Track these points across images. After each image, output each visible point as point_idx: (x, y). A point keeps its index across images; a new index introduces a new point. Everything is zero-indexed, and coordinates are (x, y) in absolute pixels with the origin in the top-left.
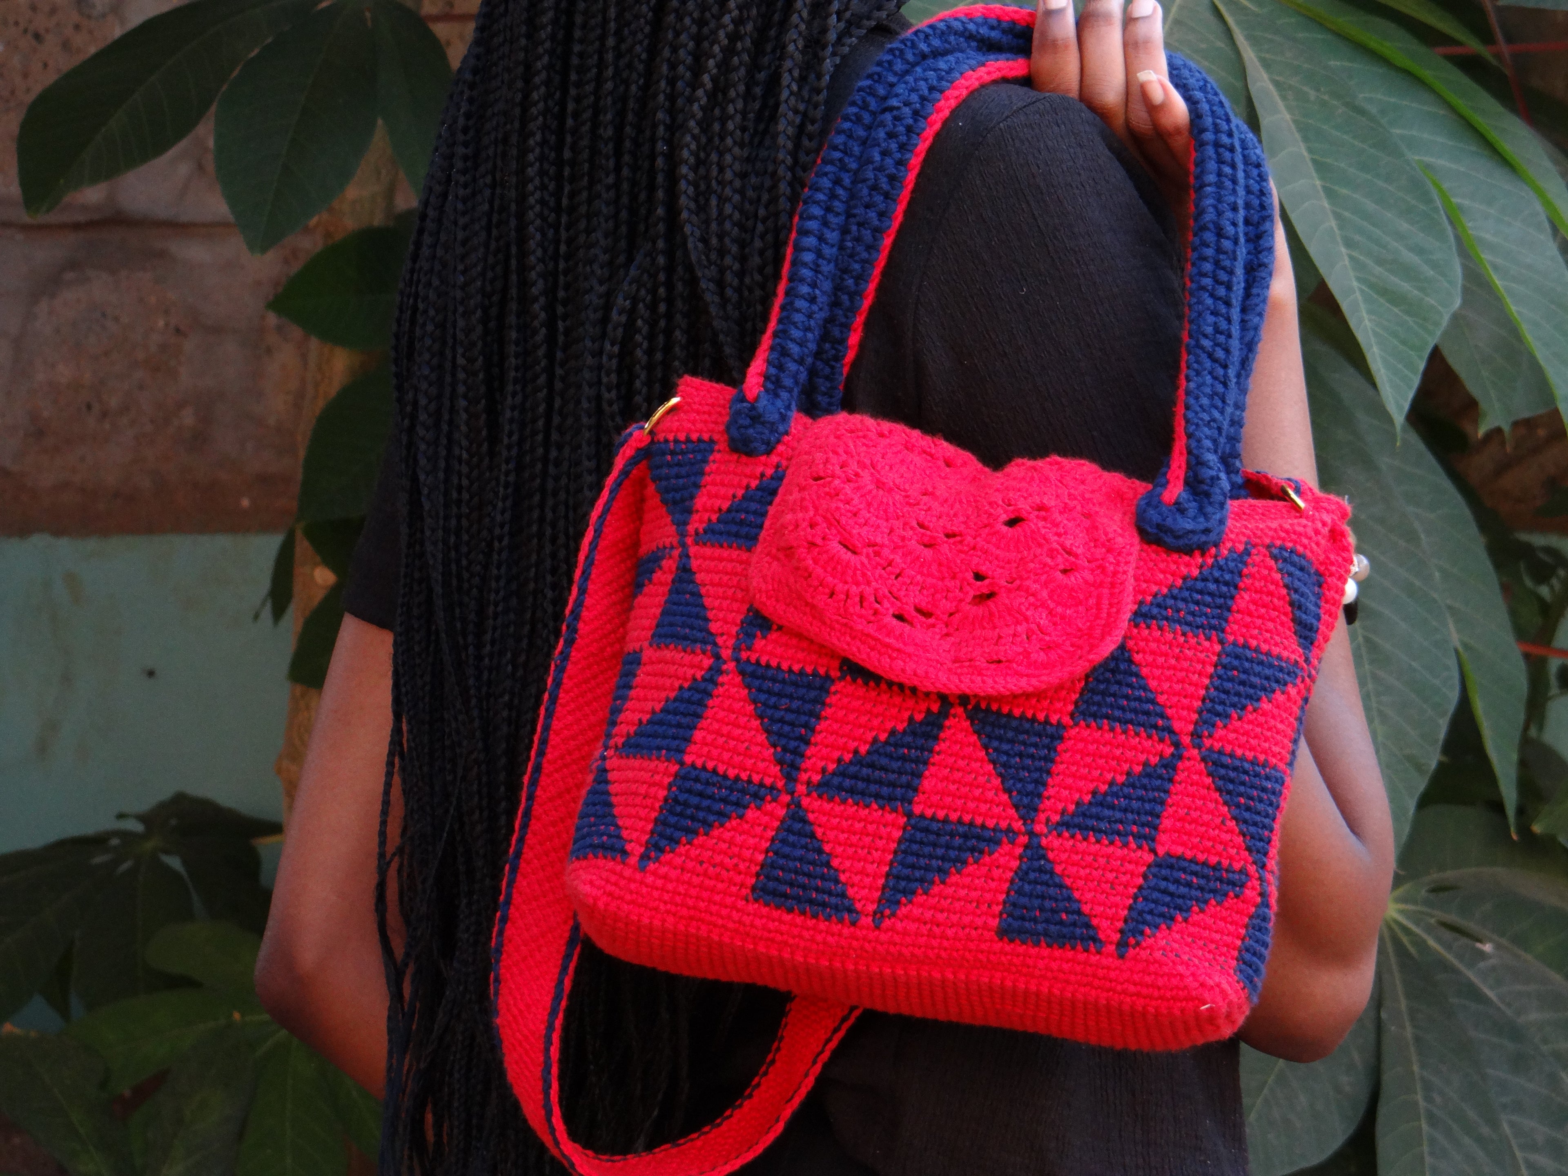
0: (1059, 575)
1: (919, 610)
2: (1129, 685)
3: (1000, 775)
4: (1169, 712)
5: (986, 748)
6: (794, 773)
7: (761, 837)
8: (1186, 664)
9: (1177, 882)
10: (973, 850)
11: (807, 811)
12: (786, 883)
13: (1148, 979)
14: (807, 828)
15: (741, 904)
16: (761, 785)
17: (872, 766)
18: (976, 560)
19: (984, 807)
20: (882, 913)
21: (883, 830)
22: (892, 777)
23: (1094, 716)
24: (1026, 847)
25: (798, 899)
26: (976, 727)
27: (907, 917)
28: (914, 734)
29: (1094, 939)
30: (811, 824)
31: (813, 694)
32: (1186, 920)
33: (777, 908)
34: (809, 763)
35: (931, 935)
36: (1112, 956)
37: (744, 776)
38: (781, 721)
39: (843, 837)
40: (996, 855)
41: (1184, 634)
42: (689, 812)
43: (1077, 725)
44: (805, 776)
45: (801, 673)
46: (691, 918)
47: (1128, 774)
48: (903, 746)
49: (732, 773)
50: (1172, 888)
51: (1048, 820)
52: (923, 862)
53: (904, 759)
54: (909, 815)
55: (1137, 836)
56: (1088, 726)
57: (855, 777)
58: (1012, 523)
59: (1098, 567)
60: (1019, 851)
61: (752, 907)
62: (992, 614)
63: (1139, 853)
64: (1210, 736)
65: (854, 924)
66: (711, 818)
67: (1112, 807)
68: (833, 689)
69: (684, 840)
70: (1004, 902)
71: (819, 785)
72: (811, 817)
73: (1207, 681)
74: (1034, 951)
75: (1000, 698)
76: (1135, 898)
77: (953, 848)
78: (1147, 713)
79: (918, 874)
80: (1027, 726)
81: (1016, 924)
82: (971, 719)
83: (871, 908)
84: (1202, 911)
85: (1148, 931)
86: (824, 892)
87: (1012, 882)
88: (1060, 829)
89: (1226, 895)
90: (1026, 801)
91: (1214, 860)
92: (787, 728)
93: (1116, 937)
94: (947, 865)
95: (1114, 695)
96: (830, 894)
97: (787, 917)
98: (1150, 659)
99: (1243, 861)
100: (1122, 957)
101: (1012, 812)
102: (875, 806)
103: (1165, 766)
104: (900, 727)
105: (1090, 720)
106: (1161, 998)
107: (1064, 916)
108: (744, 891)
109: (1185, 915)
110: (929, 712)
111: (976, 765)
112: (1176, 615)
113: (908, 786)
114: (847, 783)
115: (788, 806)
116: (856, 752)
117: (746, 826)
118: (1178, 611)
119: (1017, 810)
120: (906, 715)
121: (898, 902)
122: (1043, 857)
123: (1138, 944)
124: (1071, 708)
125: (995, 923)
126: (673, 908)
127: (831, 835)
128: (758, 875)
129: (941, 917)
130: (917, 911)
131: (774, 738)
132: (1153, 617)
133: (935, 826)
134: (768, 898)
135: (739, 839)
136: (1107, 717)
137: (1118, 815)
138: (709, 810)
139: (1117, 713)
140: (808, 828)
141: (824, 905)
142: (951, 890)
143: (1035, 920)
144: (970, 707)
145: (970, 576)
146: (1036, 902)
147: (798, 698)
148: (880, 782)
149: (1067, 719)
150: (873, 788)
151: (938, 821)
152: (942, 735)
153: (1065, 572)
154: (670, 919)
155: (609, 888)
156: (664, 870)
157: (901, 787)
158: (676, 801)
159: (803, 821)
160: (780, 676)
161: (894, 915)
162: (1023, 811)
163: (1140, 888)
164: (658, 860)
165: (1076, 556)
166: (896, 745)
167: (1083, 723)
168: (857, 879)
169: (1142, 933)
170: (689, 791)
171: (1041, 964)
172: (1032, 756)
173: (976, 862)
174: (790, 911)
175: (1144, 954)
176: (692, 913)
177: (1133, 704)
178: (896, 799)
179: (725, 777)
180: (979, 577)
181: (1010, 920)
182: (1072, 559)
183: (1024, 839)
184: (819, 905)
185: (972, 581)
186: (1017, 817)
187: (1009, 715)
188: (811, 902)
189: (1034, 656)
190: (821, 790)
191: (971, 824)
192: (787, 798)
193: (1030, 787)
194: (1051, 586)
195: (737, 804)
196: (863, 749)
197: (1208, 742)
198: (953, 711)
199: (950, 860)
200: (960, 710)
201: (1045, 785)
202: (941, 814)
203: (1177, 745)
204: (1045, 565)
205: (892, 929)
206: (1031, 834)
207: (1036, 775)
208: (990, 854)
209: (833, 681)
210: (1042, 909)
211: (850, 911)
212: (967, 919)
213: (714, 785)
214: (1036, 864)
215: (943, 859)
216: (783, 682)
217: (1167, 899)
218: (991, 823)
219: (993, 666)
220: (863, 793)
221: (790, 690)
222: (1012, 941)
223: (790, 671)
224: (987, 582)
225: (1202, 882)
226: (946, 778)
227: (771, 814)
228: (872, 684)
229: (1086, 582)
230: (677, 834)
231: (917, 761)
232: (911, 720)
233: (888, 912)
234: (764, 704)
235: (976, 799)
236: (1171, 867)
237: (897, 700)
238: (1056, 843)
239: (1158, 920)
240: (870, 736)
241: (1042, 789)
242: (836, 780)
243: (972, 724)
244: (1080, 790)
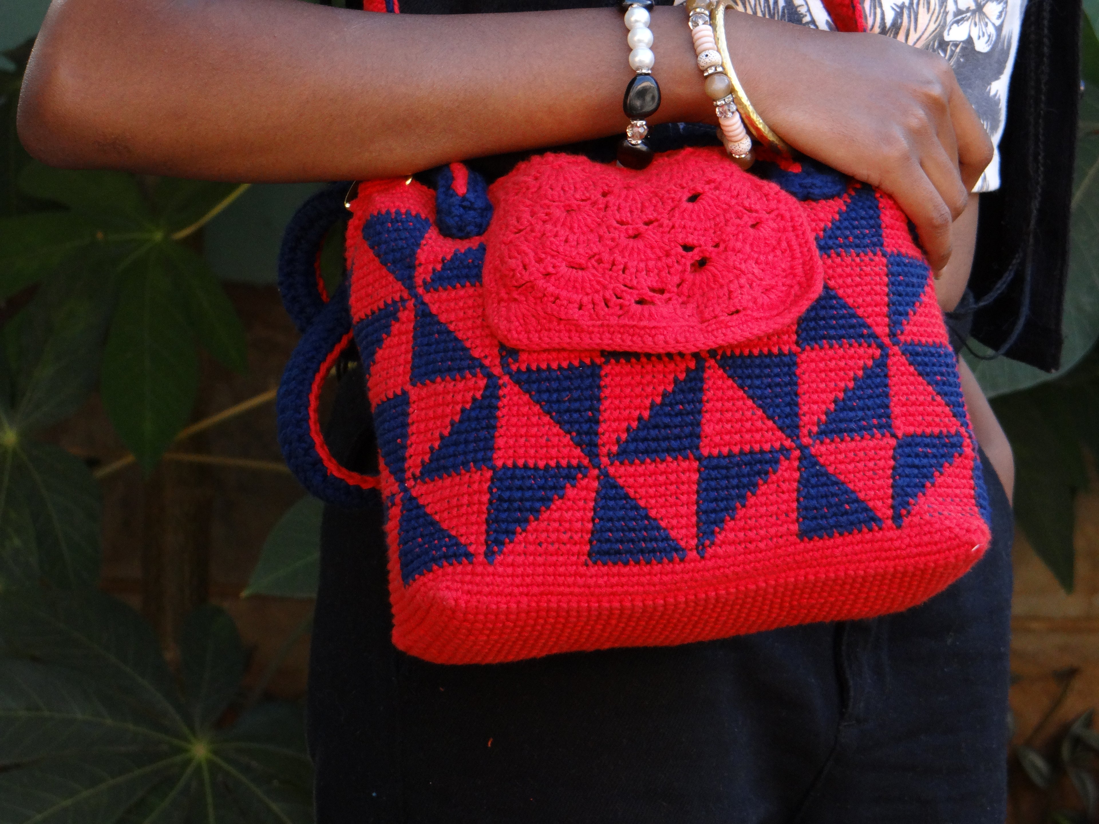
0: (751, 231)
1: (653, 290)
2: (832, 307)
3: (760, 406)
4: (869, 321)
5: (741, 387)
6: (595, 450)
7: (585, 509)
8: (868, 279)
9: (917, 456)
10: (759, 473)
11: (615, 477)
12: (617, 541)
13: (926, 539)
14: (620, 491)
15: (583, 569)
16: (569, 467)
17: (656, 427)
18: (680, 236)
19: (758, 436)
20: (703, 545)
21: (684, 477)
22: (677, 431)
23: (814, 339)
24: (800, 459)
25: (630, 552)
26: (730, 372)
27: (723, 543)
28: (682, 391)
29: (873, 519)
30: (622, 488)
31: (588, 382)
32: (933, 485)
33: (615, 564)
34: (605, 438)
35: (747, 552)
36: (892, 528)
37: (553, 463)
38: (568, 411)
39: (652, 491)
40: (780, 472)
41: (858, 255)
42: (516, 505)
43: (804, 350)
44: (605, 450)
45: (570, 368)
46: (542, 594)
47: (855, 379)
48: (677, 403)
49: (541, 464)
50: (916, 461)
51: (810, 432)
52: (724, 493)
53: (680, 414)
54: (699, 459)
55: (880, 427)
56: (813, 349)
57: (645, 440)
58: (694, 198)
59: (777, 216)
60: (796, 464)
61: (593, 570)
62: (714, 276)
63: (885, 440)
64: (902, 333)
65: (682, 560)
66: (538, 505)
67: (852, 409)
68: (603, 373)
69: (519, 529)
70: (798, 509)
71: (618, 454)
72: (621, 481)
73: (886, 289)
74: (830, 543)
75: (749, 343)
76: (893, 477)
77: (744, 476)
78: (852, 327)
79: (722, 505)
80: (767, 361)
81: (813, 524)
82: (722, 367)
83: (694, 542)
84: (942, 474)
85: (911, 500)
86: (651, 540)
87: (798, 491)
88: (821, 437)
89: (953, 456)
90: (788, 421)
91: (937, 430)
92: (576, 416)
93: (890, 512)
94: (743, 491)
95: (824, 318)
96: (656, 540)
97: (626, 570)
98: (840, 281)
99: (954, 426)
100: (899, 527)
101: (779, 434)
102: (670, 459)
103: (878, 366)
104: (670, 388)
105: (813, 343)
106: (939, 552)
107: (847, 507)
108: (584, 558)
109: (931, 480)
110: (688, 370)
111: (740, 403)
112: (846, 241)
113: (691, 435)
114: (642, 446)
115: (598, 478)
116: (640, 419)
117: (570, 503)
118: (847, 237)
119: (783, 432)
120: (671, 377)
121: (713, 533)
122: (816, 464)
123: (909, 513)
124: (794, 337)
125: (795, 528)
126: (525, 590)
127: (643, 491)
128: (590, 542)
129: (752, 534)
130: (731, 536)
131: (567, 427)
132: (830, 248)
133: (724, 462)
134: (606, 558)
135: (568, 515)
136: (824, 337)
137: (860, 414)
138: (531, 499)
139: (832, 332)
140: (622, 492)
141: (653, 551)
142: (753, 511)
143: (824, 517)
144: (719, 357)
145: (680, 250)
146: (824, 501)
147: (576, 389)
148: (666, 438)
149: (794, 348)
150: (664, 445)
151: (724, 457)
152: (706, 386)
153: (753, 226)
154: (525, 600)
155: (466, 587)
156: (510, 559)
157: (686, 437)
158: (500, 499)
159: (615, 487)
160: (554, 375)
161: (713, 543)
162: (788, 431)
163: (894, 468)
164: (502, 552)
165: (756, 211)
166: (671, 405)
167: (808, 348)
168: (674, 522)
169: (908, 503)
170: (509, 488)
171: (837, 552)
172: (778, 385)
173: (766, 482)
174: (626, 564)
175: (916, 519)
176: (542, 589)
177: (842, 322)
178: (685, 449)
179: (536, 468)
180: (687, 248)
181: (807, 522)
182: (755, 215)
183: (797, 453)
184: (649, 552)
185: (684, 253)
186: (784, 437)
187: (750, 356)
188: (642, 551)
189: (760, 301)
190: (621, 458)
191: (751, 453)
192: (596, 472)
193: (788, 410)
194: (749, 242)
195: (554, 488)
196: (646, 414)
197: (902, 338)
198: (707, 364)
199: (744, 486)
200: (712, 362)
201: (797, 404)
202: (726, 450)
203: (881, 346)
204: (738, 226)
205: (715, 556)
206: (802, 448)
207: (788, 399)
208: (775, 472)
209: (600, 367)
210: (830, 506)
211: (676, 550)
212: (773, 531)
213: (529, 477)
214: (813, 470)
215: (738, 487)
216: (558, 379)
217: (916, 471)
218: (767, 447)
219: (735, 317)
220: (656, 451)
221: (567, 384)
222: (811, 539)
223: (560, 368)
224: (696, 251)
225: (934, 450)
226: (720, 420)
227: (586, 488)
228: (633, 360)
229: (773, 230)
230: (512, 527)
231: (691, 413)
232: (676, 381)
233: (708, 542)
234: (548, 401)
235: (749, 431)
236: (909, 445)
237: (660, 367)
238: (823, 449)
239: (916, 490)
240: (648, 402)
241: (796, 409)
242: (632, 446)
243: (725, 371)
244: (824, 402)
